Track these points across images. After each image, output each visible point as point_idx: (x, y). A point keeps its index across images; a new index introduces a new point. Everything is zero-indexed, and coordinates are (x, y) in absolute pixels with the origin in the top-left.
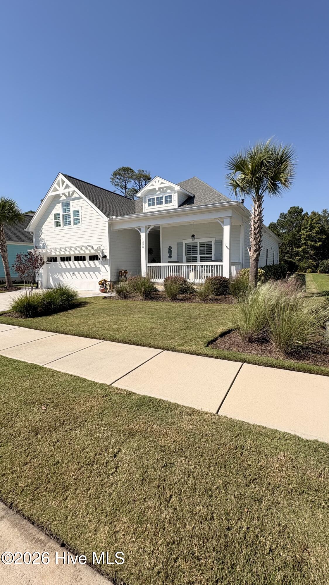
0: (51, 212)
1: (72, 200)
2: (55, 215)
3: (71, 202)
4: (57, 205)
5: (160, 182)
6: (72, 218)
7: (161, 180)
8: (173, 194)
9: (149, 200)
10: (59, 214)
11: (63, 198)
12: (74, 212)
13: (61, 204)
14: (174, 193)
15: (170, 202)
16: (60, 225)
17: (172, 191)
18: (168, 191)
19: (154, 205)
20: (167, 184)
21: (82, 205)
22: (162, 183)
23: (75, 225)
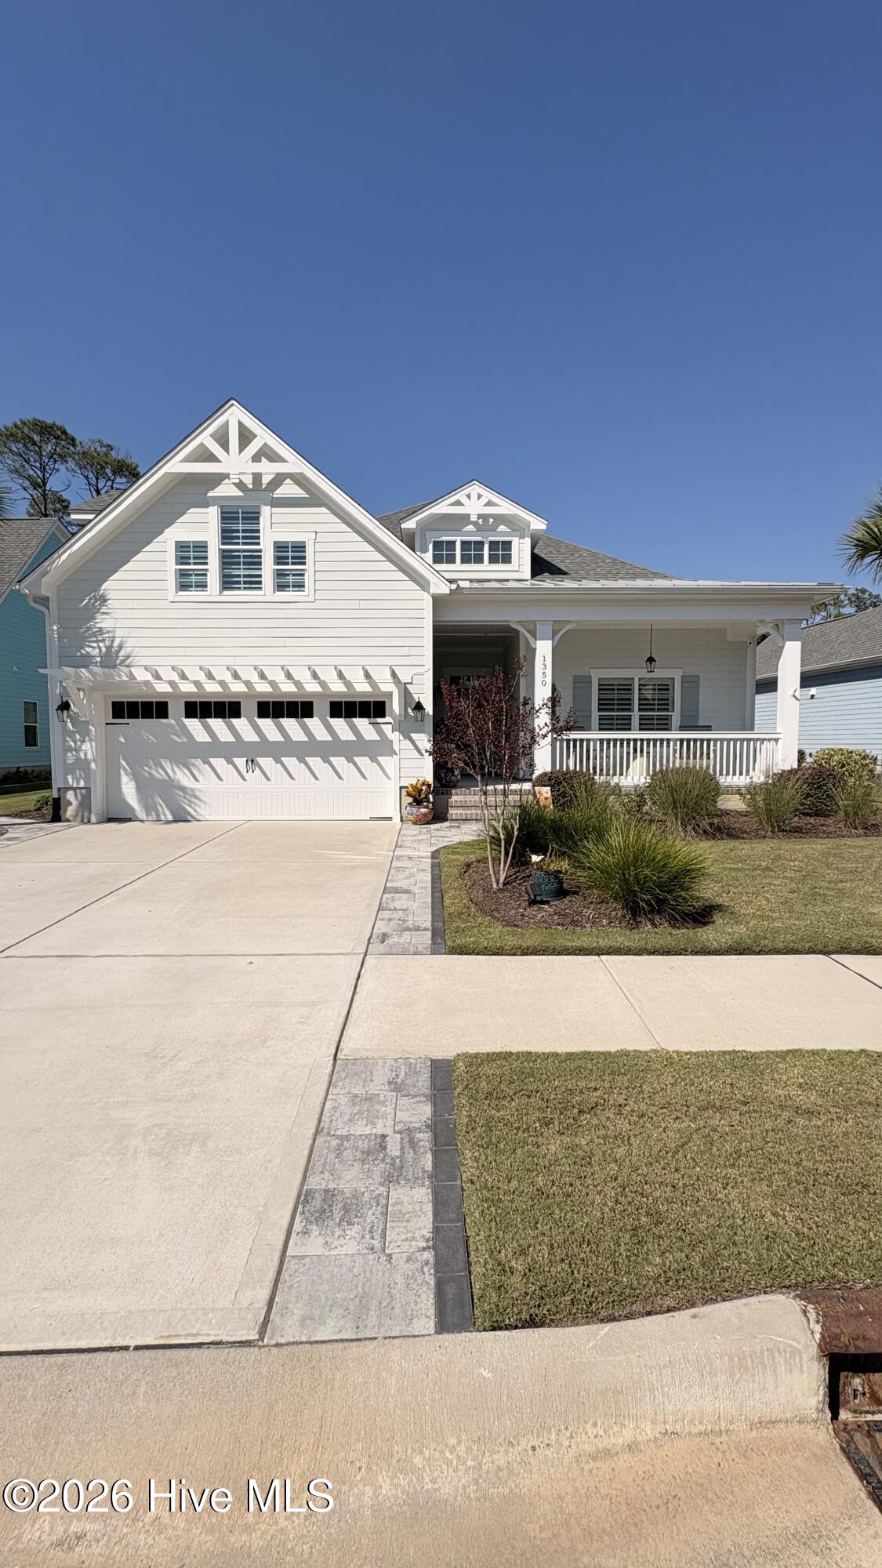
0: (161, 533)
1: (273, 506)
2: (181, 546)
3: (266, 510)
4: (192, 510)
5: (484, 500)
6: (268, 567)
7: (488, 495)
8: (515, 541)
9: (437, 545)
10: (202, 547)
11: (226, 490)
12: (280, 547)
13: (213, 512)
14: (522, 537)
15: (507, 559)
16: (203, 586)
17: (513, 530)
18: (502, 528)
19: (454, 562)
20: (505, 507)
21: (318, 528)
22: (489, 504)
23: (278, 593)
